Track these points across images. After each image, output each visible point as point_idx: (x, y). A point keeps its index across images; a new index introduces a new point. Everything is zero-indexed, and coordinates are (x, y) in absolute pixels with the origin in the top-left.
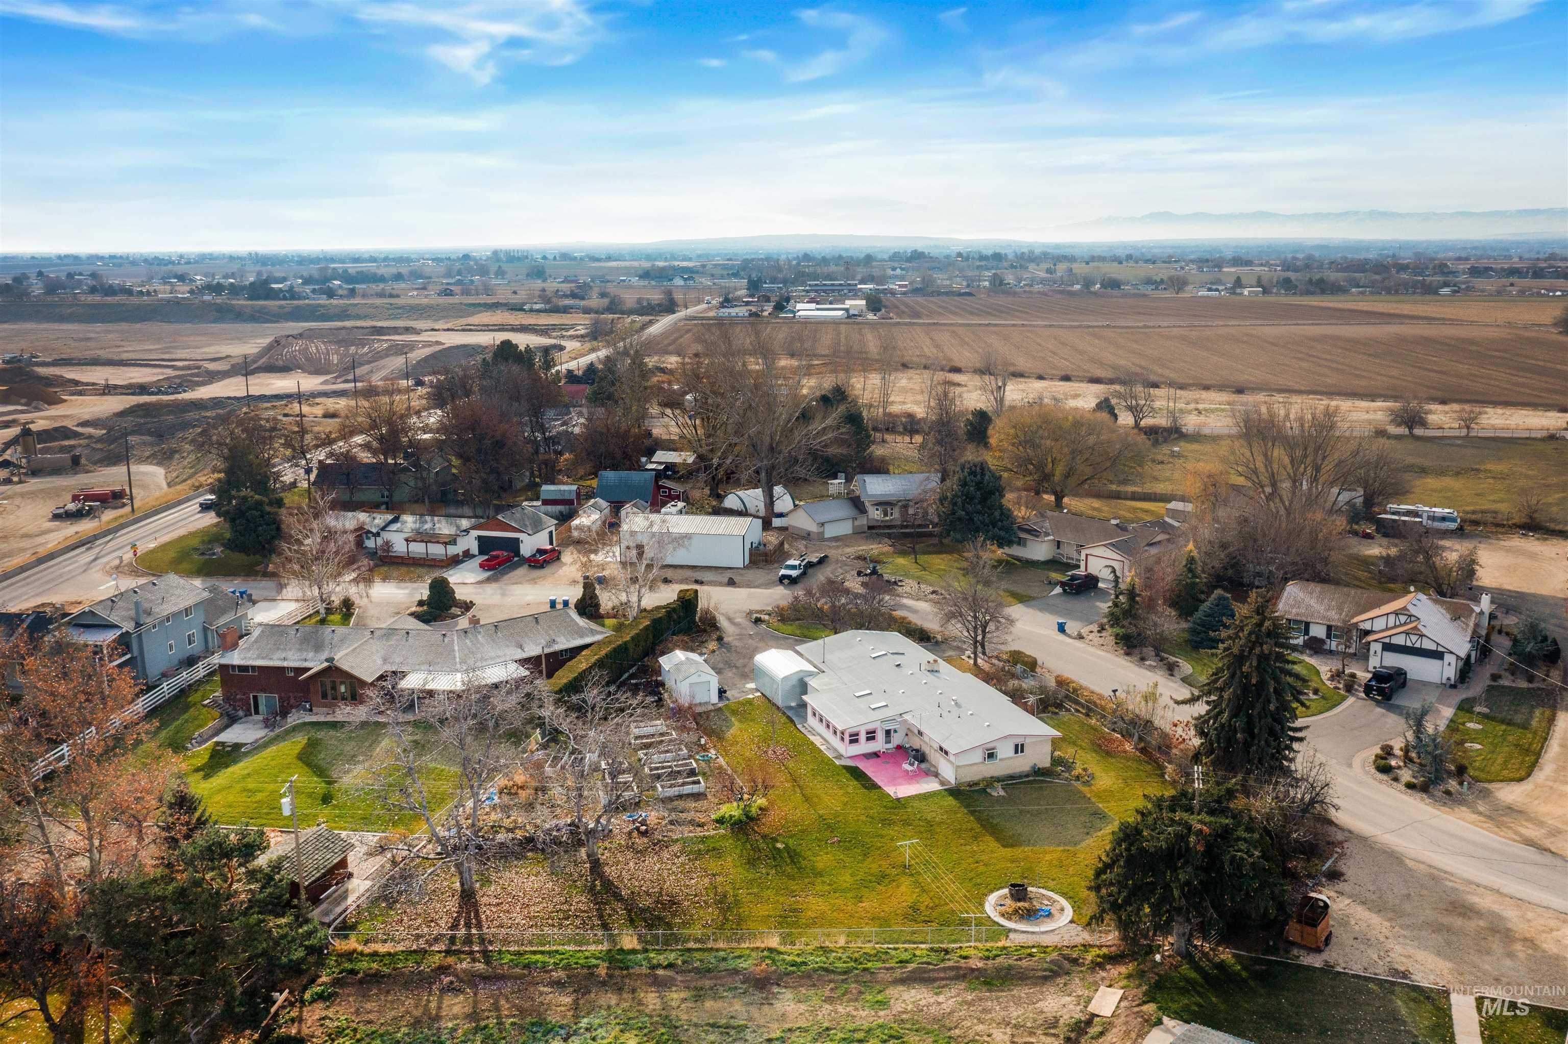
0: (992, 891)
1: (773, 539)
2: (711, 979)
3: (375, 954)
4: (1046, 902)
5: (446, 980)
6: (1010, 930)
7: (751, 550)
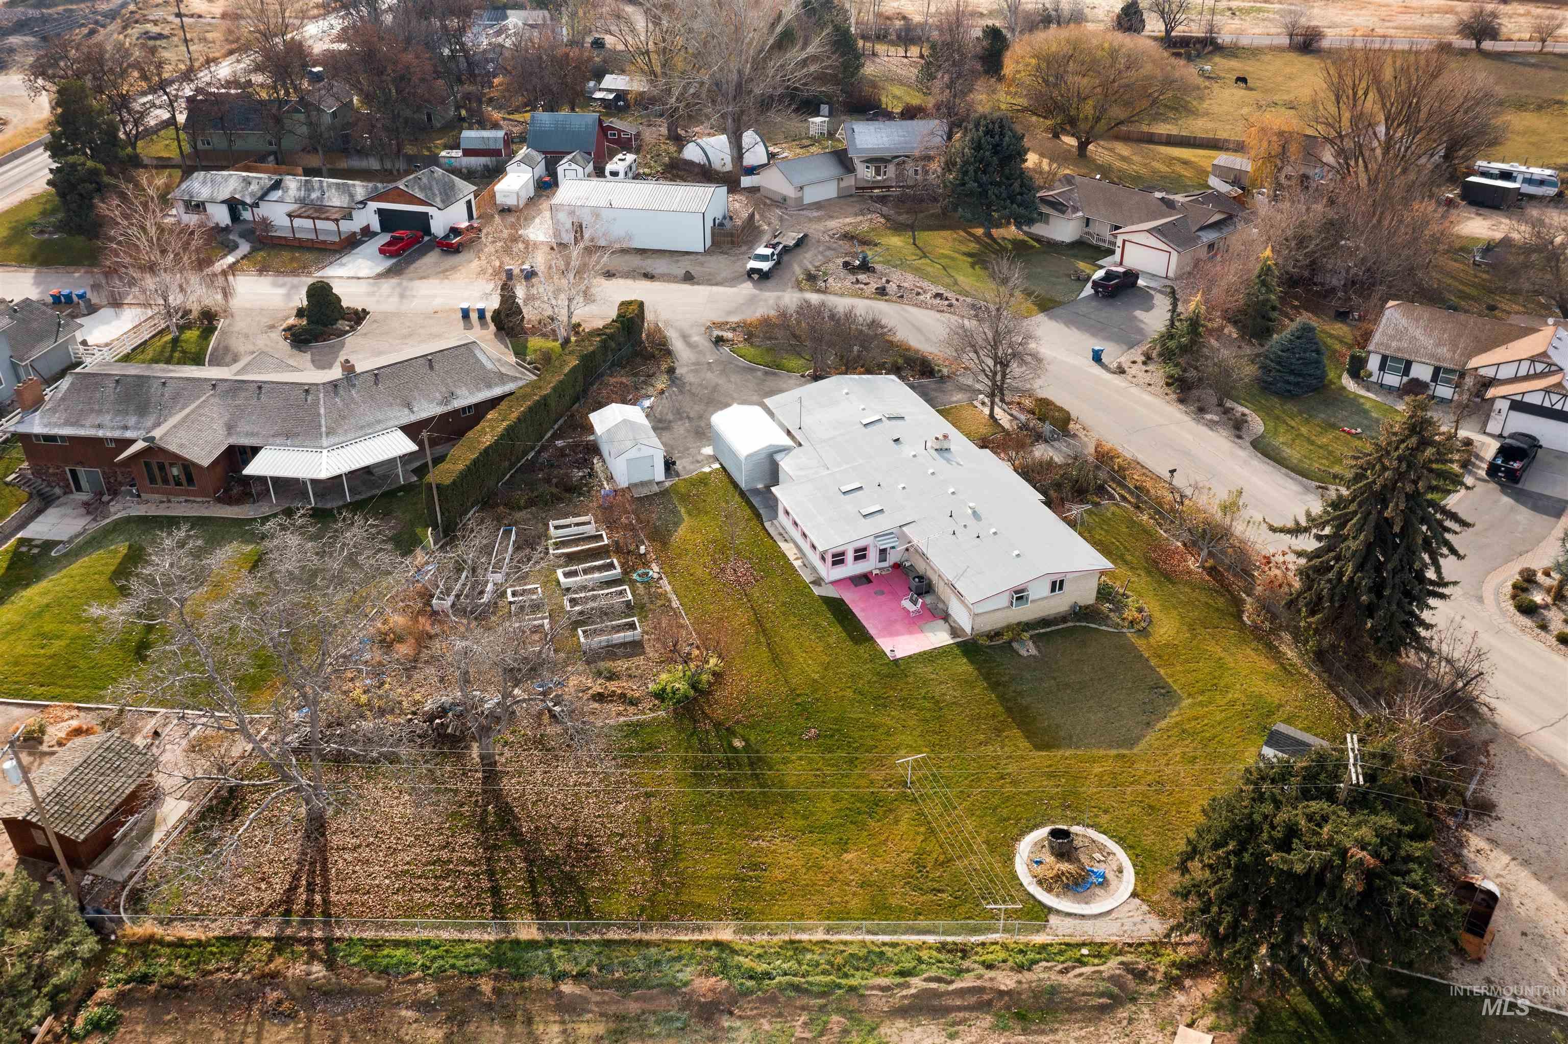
0: (1023, 833)
1: (740, 207)
2: (637, 999)
3: (181, 943)
4: (1097, 856)
5: (274, 995)
6: (1050, 910)
7: (713, 228)
